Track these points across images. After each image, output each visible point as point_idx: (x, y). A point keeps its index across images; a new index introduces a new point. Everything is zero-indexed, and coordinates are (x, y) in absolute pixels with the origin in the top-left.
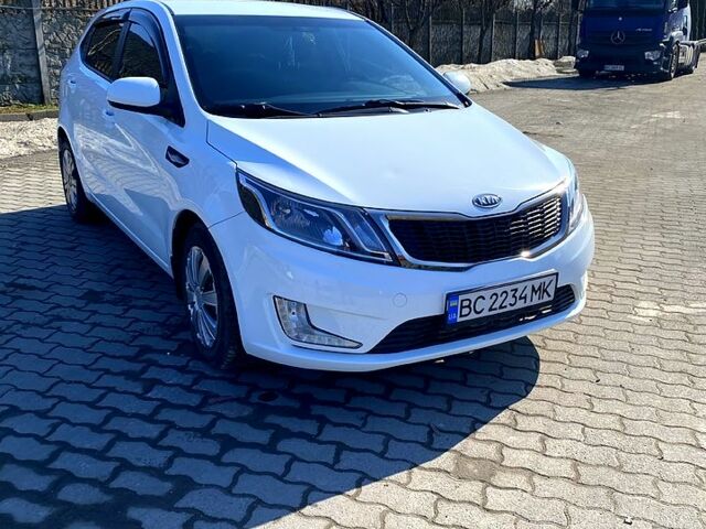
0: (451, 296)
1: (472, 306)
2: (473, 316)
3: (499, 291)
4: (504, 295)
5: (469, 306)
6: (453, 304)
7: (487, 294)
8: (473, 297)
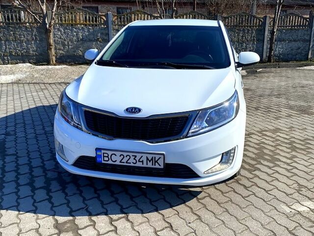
0: (98, 150)
1: (109, 157)
2: (110, 162)
3: (125, 154)
4: (128, 157)
5: (108, 157)
6: (99, 153)
7: (118, 154)
8: (110, 153)
